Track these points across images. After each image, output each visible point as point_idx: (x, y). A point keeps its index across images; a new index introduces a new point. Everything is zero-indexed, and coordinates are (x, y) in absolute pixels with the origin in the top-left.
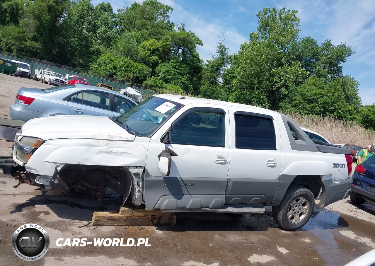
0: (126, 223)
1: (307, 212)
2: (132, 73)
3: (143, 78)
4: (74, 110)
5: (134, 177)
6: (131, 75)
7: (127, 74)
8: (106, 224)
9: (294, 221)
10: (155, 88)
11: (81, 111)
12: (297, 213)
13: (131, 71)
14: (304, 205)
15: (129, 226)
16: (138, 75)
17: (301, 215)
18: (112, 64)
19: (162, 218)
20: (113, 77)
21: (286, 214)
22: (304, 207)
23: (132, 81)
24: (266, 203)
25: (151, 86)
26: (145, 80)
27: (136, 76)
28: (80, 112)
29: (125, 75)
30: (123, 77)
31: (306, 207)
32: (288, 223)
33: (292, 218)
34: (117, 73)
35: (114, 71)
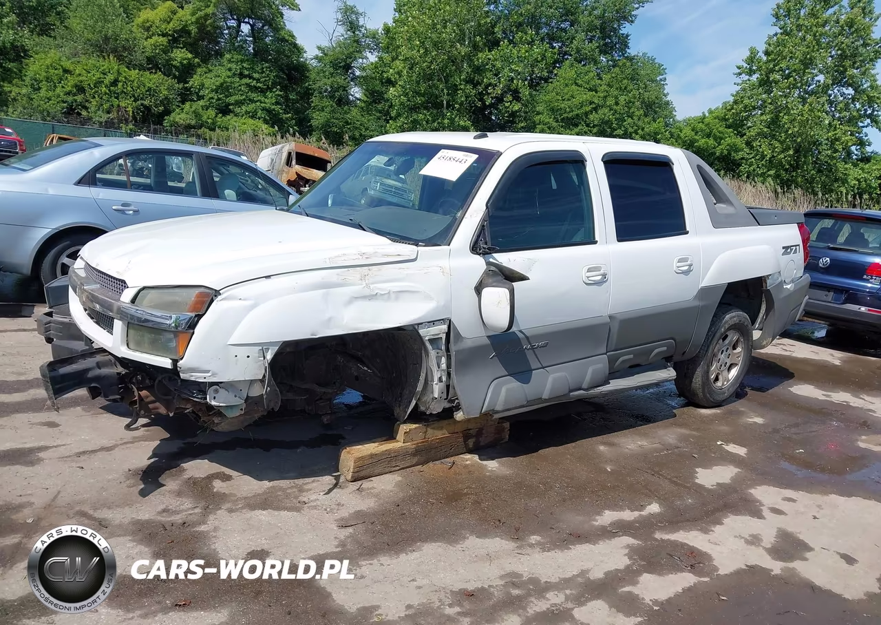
0: (415, 460)
1: (740, 361)
4: (114, 207)
5: (429, 346)
8: (377, 471)
9: (719, 384)
11: (132, 208)
12: (723, 366)
14: (734, 348)
15: (423, 464)
17: (729, 369)
19: (484, 431)
21: (707, 373)
22: (735, 351)
24: (672, 356)
28: (131, 212)
31: (739, 349)
32: (711, 391)
33: (717, 379)
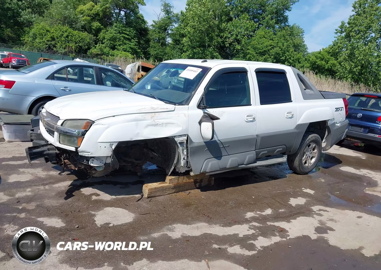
0: (174, 191)
1: (316, 155)
2: (74, 42)
3: (86, 47)
5: (179, 145)
6: (73, 45)
7: (68, 44)
10: (102, 57)
12: (309, 157)
13: (71, 40)
15: (177, 192)
16: (80, 44)
17: (311, 159)
18: (49, 36)
19: (203, 181)
20: (52, 49)
21: (301, 160)
22: (314, 151)
23: (75, 51)
25: (97, 55)
26: (89, 48)
27: (79, 45)
29: (66, 46)
30: (65, 49)
31: (316, 151)
32: (303, 168)
33: (306, 163)
34: (56, 45)
35: (53, 43)
